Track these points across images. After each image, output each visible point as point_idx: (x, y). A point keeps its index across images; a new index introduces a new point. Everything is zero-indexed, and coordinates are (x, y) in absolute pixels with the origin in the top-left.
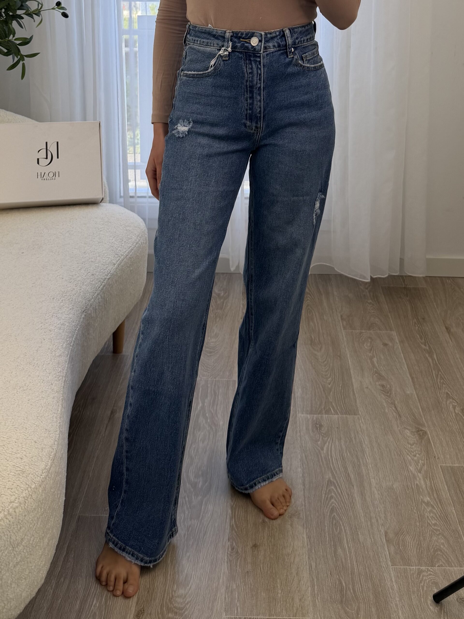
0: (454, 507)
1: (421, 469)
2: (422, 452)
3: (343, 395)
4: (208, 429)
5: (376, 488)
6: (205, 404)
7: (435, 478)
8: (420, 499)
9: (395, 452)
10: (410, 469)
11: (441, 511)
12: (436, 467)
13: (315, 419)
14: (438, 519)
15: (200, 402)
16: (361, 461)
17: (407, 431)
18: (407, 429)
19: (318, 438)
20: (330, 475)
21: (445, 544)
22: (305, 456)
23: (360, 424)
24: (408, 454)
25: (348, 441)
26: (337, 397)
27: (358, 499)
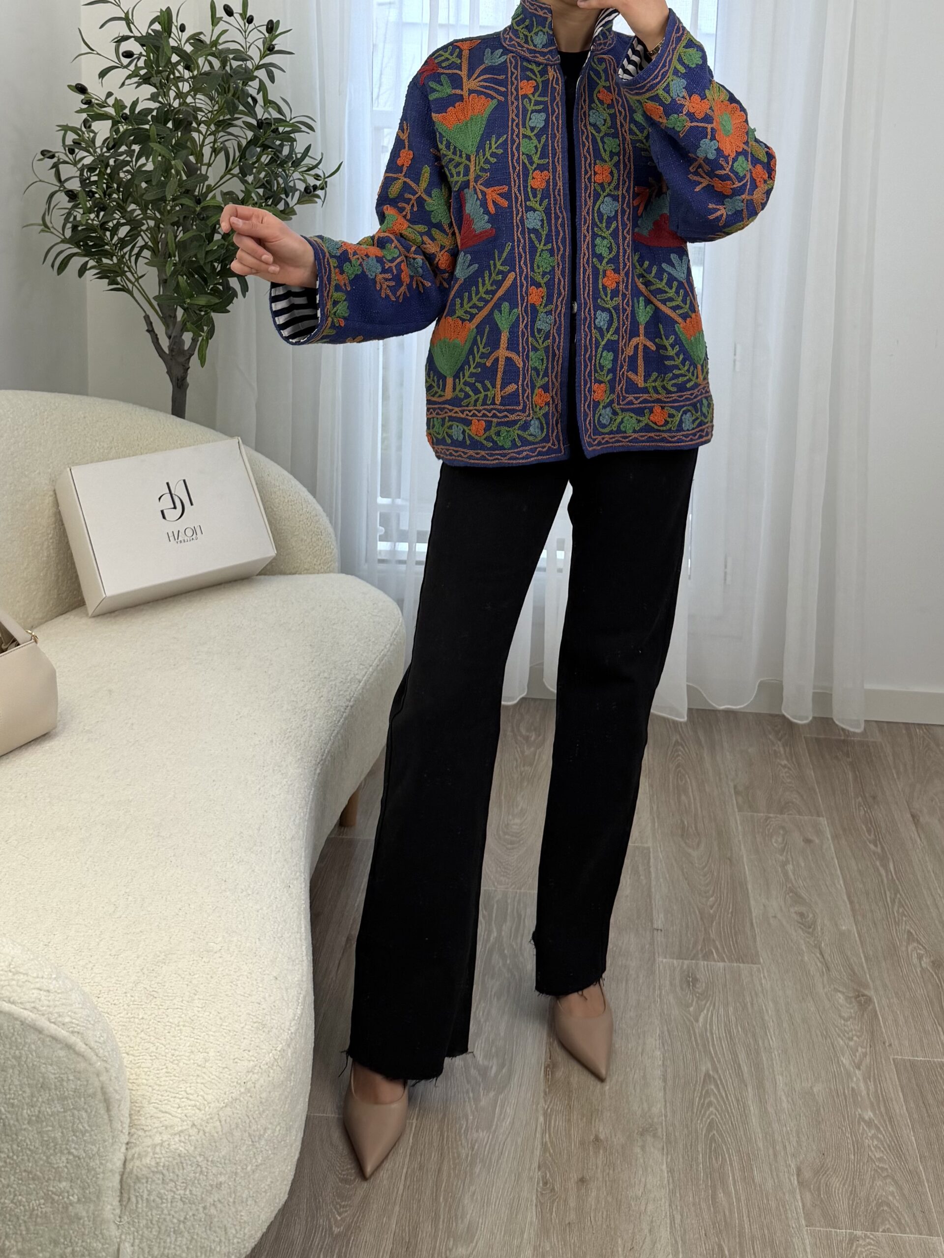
0: (914, 1131)
1: (861, 1062)
2: (863, 1033)
3: (734, 928)
4: (506, 975)
5: (783, 1090)
6: (503, 933)
7: (883, 1078)
8: (857, 1113)
9: (818, 1032)
10: (842, 1062)
11: (892, 1138)
12: (885, 1060)
13: (685, 967)
14: (886, 1150)
15: (495, 930)
16: (760, 1043)
17: (840, 995)
18: (840, 991)
19: (690, 1001)
20: (709, 1065)
21: (896, 1194)
22: (668, 1030)
23: (760, 980)
24: (839, 1036)
25: (741, 1008)
26: (724, 932)
27: (753, 1109)
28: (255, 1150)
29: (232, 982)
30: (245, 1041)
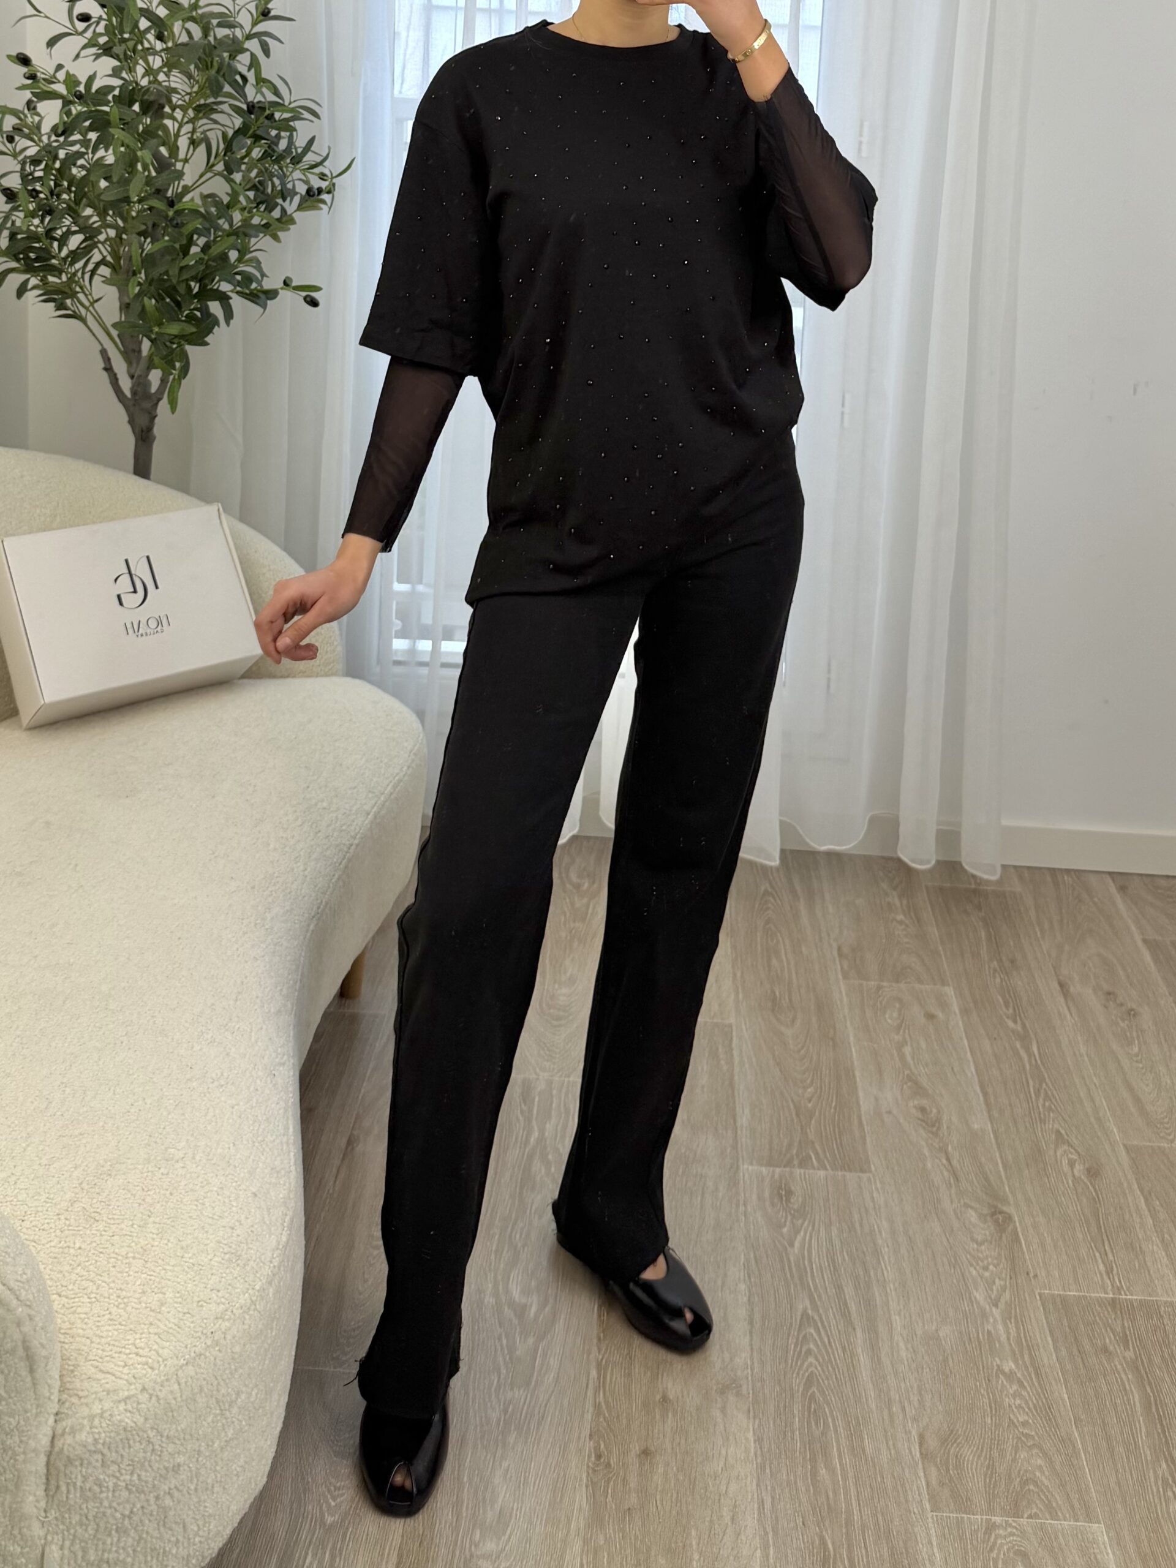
0: (1065, 1390)
1: (998, 1301)
2: (1001, 1260)
3: (839, 1126)
5: (902, 1338)
6: (547, 1133)
7: (1027, 1319)
8: (994, 1364)
9: (945, 1260)
10: (975, 1298)
11: (1038, 1399)
12: (1029, 1299)
13: (777, 1180)
14: (1030, 1414)
15: (536, 1129)
16: (872, 1275)
17: (972, 1212)
18: (972, 1208)
19: (783, 1220)
20: (808, 1303)
21: (1043, 1470)
22: (755, 1258)
23: (872, 1194)
24: (971, 1268)
25: (847, 1230)
26: (826, 1132)
27: (864, 1359)
28: (224, 1421)
29: (197, 1201)
30: (214, 1277)
